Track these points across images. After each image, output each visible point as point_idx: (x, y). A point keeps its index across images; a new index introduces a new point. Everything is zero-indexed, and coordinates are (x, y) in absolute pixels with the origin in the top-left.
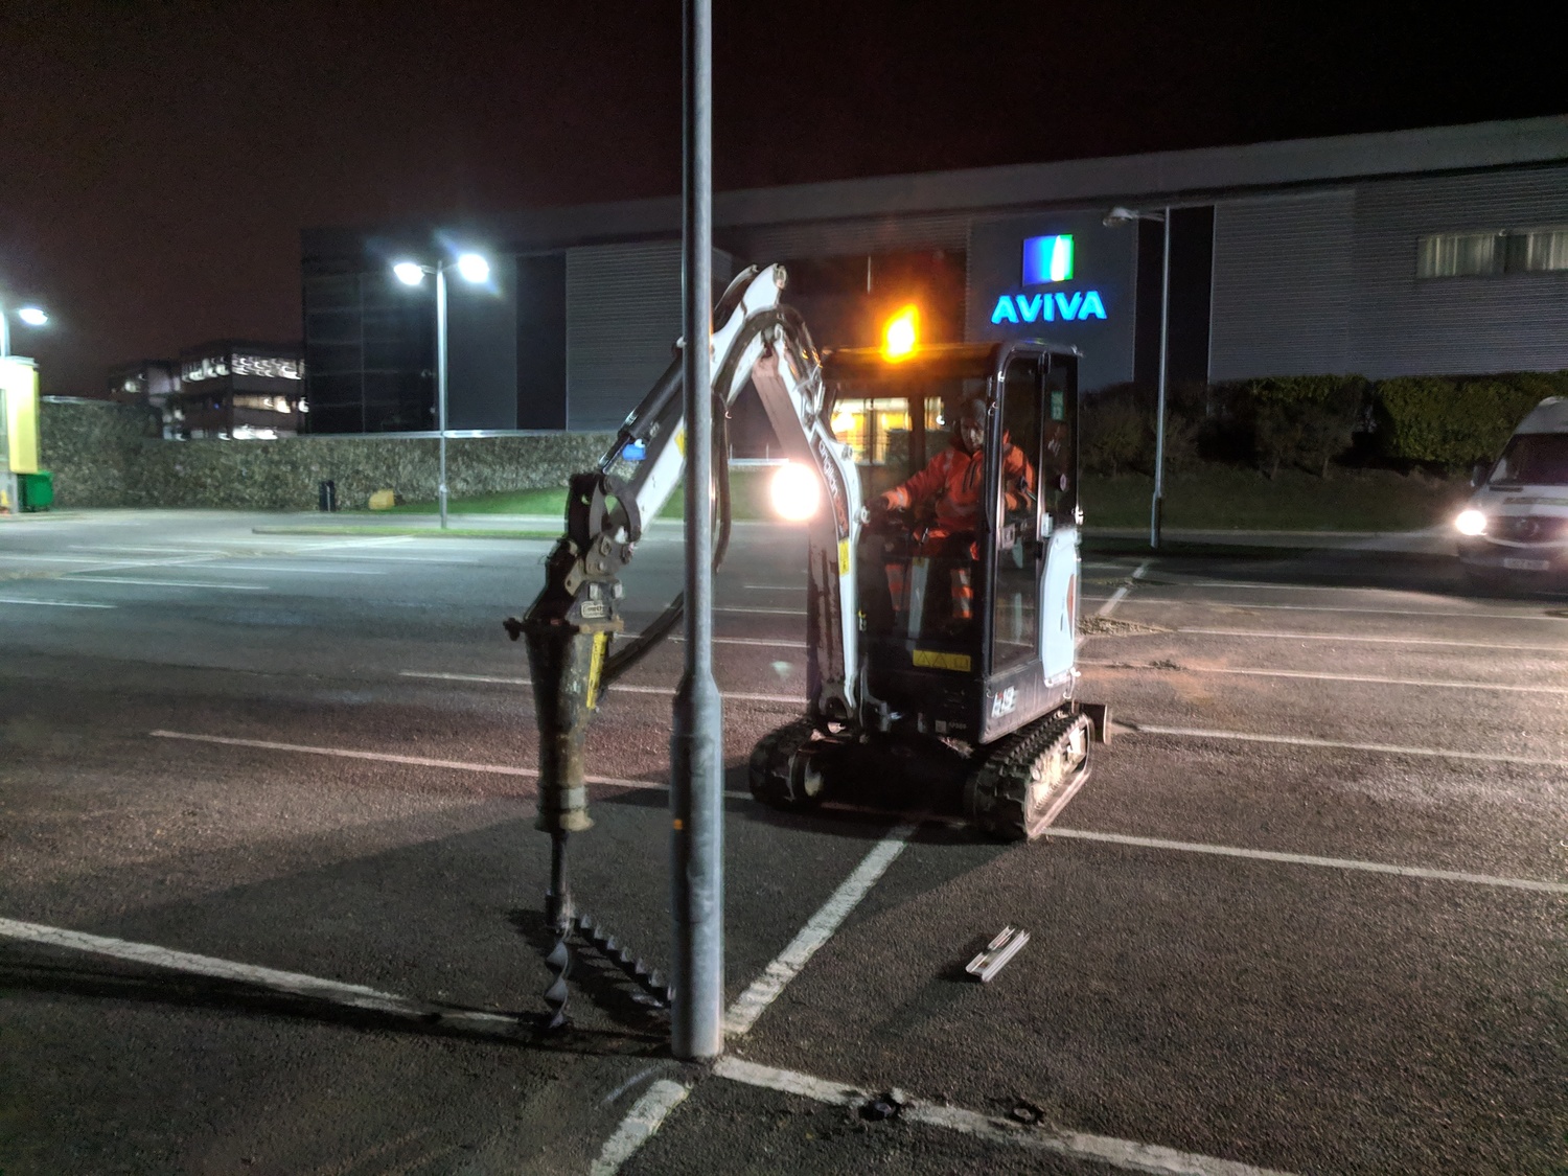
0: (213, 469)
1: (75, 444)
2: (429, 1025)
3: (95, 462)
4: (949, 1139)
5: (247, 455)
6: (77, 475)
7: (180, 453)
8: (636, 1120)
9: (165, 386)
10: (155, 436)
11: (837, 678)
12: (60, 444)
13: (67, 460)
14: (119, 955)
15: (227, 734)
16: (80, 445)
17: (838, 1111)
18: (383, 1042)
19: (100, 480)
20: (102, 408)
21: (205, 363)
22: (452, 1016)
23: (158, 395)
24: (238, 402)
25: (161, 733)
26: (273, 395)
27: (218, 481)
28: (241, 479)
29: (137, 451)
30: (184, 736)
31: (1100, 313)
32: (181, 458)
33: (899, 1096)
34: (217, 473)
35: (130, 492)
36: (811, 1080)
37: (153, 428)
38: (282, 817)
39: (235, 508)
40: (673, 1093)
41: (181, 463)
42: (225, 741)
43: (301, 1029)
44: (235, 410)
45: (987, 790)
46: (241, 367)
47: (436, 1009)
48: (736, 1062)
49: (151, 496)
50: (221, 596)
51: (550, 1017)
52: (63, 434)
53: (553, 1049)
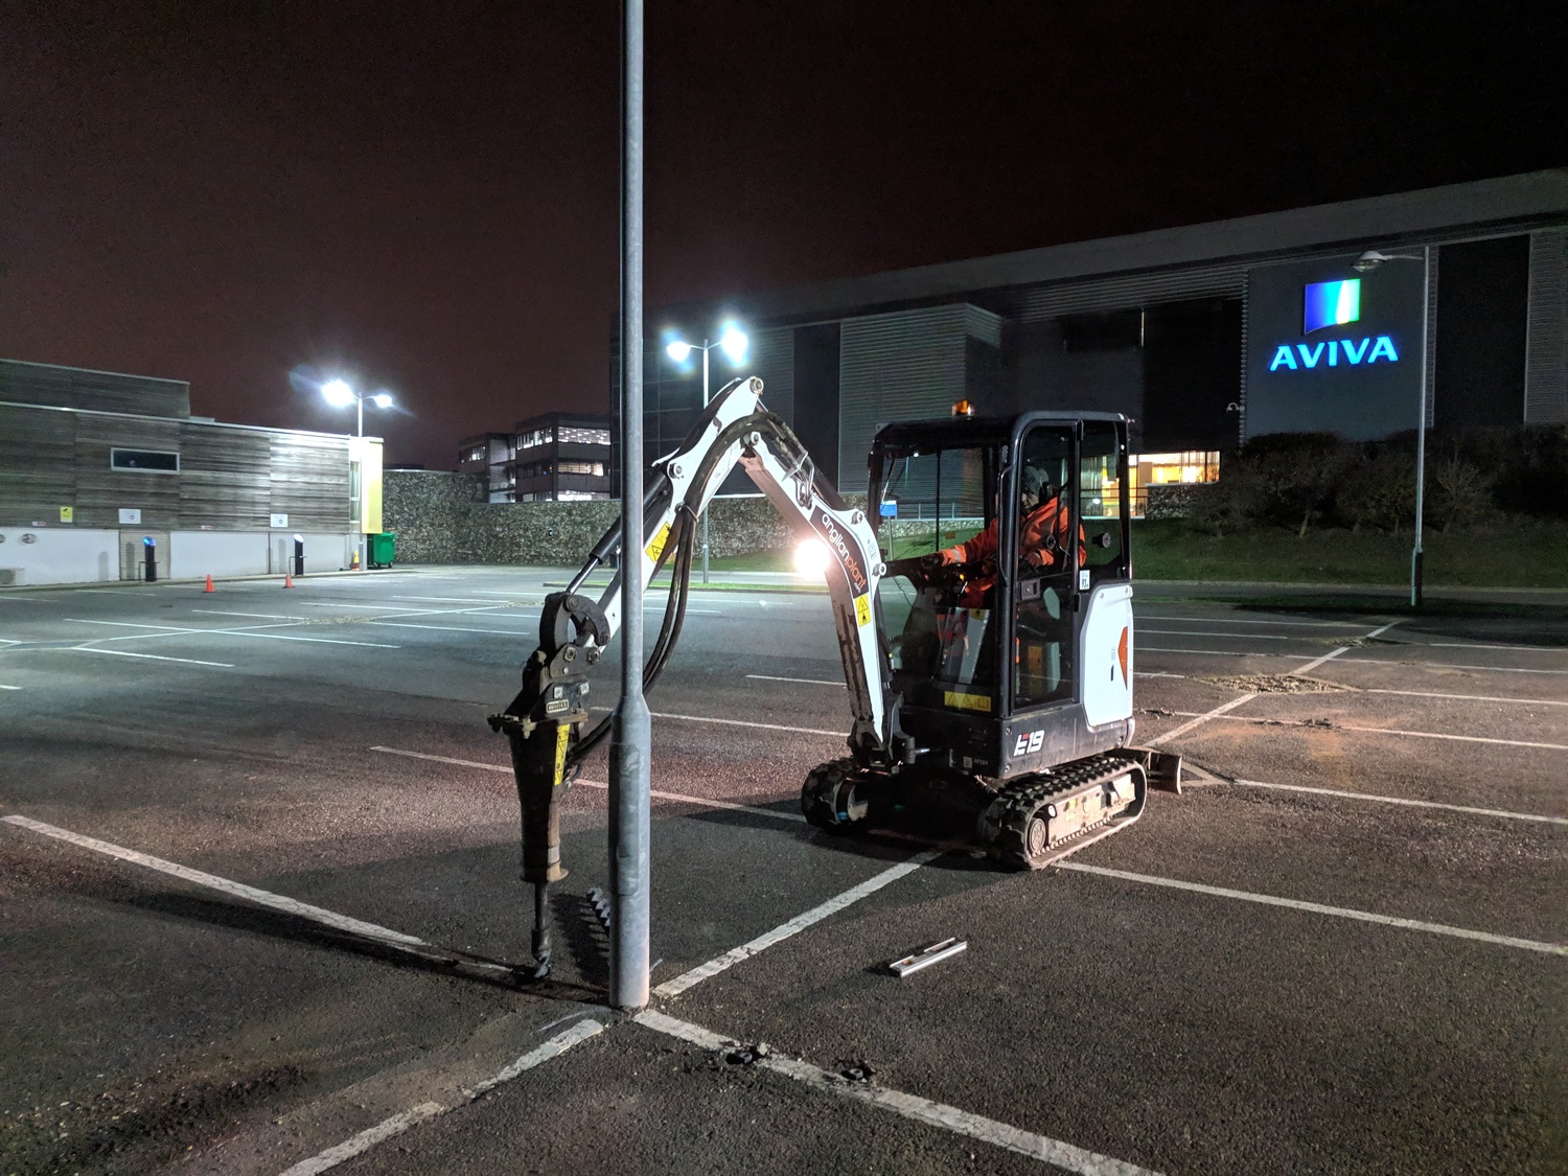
0: (526, 530)
1: (417, 509)
2: (449, 969)
3: (432, 525)
4: (784, 1083)
5: (555, 517)
6: (419, 537)
7: (500, 516)
8: (554, 1044)
9: (503, 455)
10: (481, 501)
11: (867, 717)
12: (406, 509)
13: (411, 523)
14: (264, 903)
15: (426, 752)
16: (421, 511)
17: (709, 1054)
18: (408, 976)
19: (436, 541)
20: (439, 478)
21: (537, 435)
22: (466, 964)
23: (498, 464)
24: (562, 469)
25: (379, 748)
26: (591, 462)
27: (530, 541)
28: (549, 538)
29: (466, 514)
30: (394, 751)
31: (1393, 356)
32: (501, 520)
33: (763, 1049)
34: (529, 533)
35: (460, 551)
36: (705, 1032)
37: (479, 494)
38: (430, 815)
39: (543, 564)
40: (592, 1029)
41: (501, 525)
42: (422, 756)
43: (358, 962)
44: (560, 476)
45: (993, 821)
46: (567, 436)
47: (457, 957)
48: (654, 1013)
49: (475, 554)
50: (486, 640)
51: (536, 970)
52: (409, 501)
53: (525, 992)
